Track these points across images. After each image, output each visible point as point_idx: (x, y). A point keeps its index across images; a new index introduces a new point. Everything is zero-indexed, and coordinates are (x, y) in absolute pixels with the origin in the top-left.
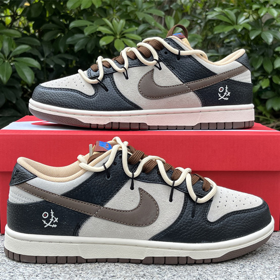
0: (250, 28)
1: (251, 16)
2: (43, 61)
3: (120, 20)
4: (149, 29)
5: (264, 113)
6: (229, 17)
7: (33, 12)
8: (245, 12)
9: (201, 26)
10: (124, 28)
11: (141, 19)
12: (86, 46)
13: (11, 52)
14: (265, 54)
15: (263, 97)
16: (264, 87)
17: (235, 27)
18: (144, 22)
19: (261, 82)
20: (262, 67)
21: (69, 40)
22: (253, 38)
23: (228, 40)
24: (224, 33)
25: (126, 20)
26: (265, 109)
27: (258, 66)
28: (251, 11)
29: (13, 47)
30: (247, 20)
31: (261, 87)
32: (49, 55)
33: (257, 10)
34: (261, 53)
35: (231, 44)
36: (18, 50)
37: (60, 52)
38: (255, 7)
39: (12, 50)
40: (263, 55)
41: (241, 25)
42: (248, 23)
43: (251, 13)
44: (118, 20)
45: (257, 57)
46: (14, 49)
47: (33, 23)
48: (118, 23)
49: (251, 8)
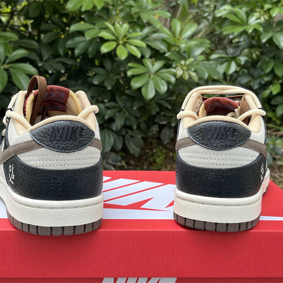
0: (261, 29)
1: (262, 17)
2: (41, 67)
3: (123, 23)
4: (154, 32)
5: (274, 119)
6: (239, 16)
7: (31, 11)
8: (256, 12)
9: (208, 20)
10: (128, 32)
11: (145, 21)
12: (87, 49)
13: (7, 58)
14: (276, 57)
15: (273, 102)
16: (274, 93)
17: (245, 28)
18: (149, 24)
19: (271, 87)
20: (272, 71)
21: (69, 43)
22: (264, 41)
23: (237, 40)
24: (233, 33)
25: (130, 23)
26: (275, 115)
27: (269, 70)
28: (262, 11)
29: (9, 52)
30: (258, 21)
31: (271, 93)
32: (49, 58)
33: (269, 10)
34: (272, 55)
35: (240, 44)
36: (15, 56)
37: (59, 56)
38: (267, 6)
39: (8, 55)
40: (274, 57)
41: (251, 26)
42: (259, 24)
43: (262, 13)
44: (121, 23)
45: (268, 59)
46: (11, 54)
47: (32, 21)
48: (121, 26)
49: (262, 7)
